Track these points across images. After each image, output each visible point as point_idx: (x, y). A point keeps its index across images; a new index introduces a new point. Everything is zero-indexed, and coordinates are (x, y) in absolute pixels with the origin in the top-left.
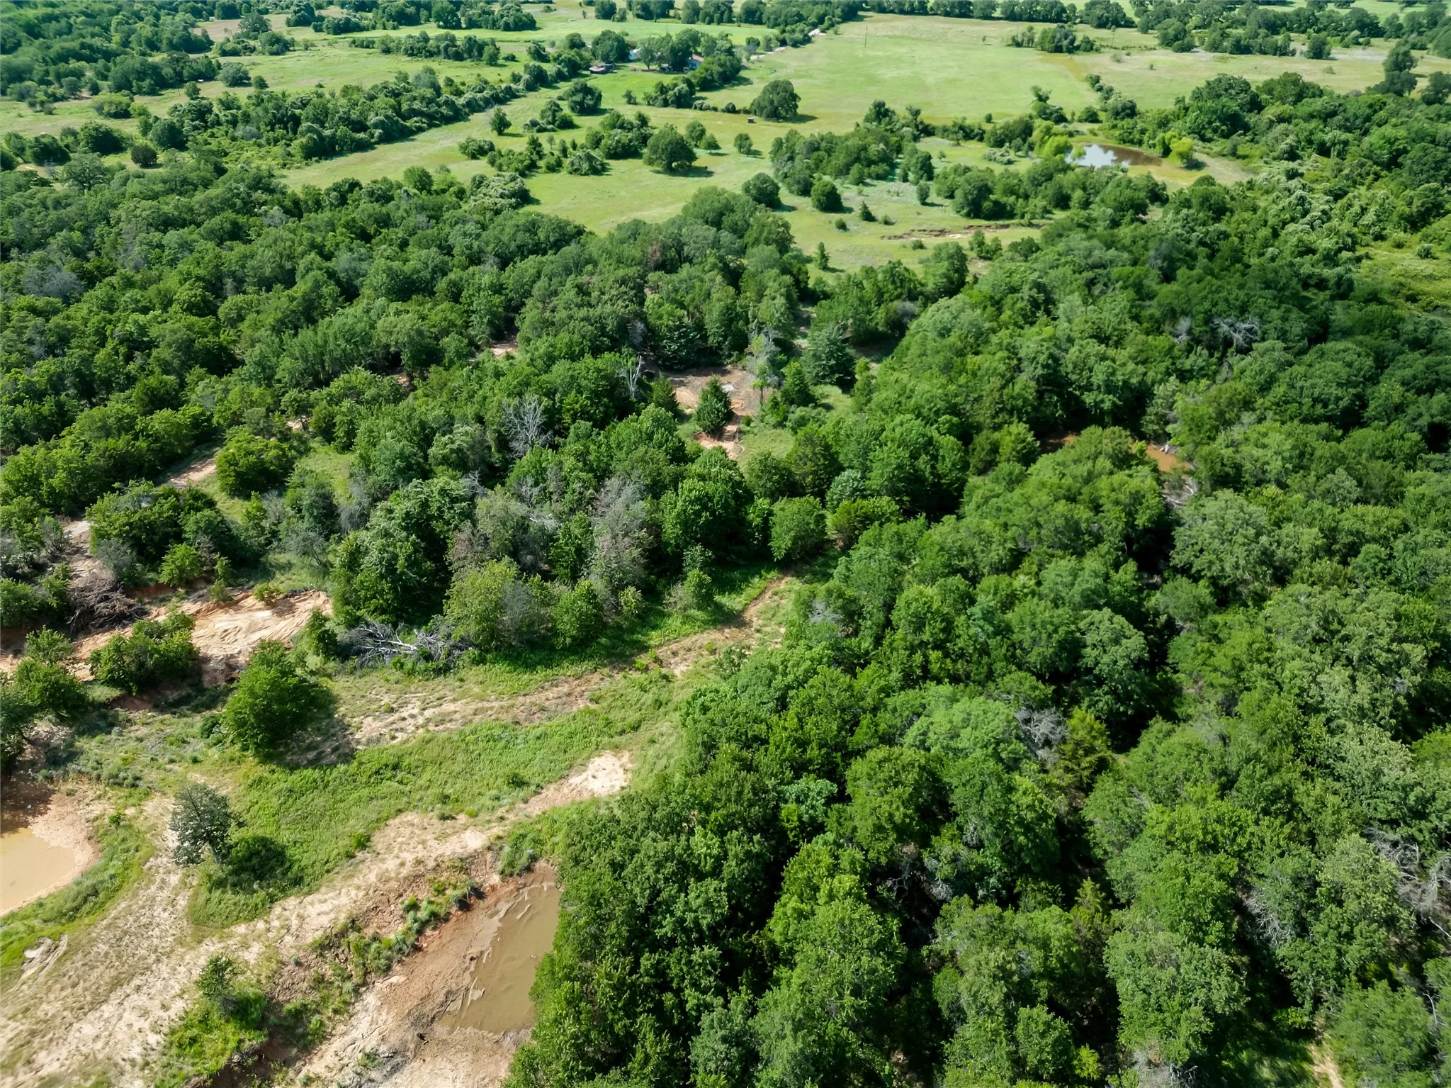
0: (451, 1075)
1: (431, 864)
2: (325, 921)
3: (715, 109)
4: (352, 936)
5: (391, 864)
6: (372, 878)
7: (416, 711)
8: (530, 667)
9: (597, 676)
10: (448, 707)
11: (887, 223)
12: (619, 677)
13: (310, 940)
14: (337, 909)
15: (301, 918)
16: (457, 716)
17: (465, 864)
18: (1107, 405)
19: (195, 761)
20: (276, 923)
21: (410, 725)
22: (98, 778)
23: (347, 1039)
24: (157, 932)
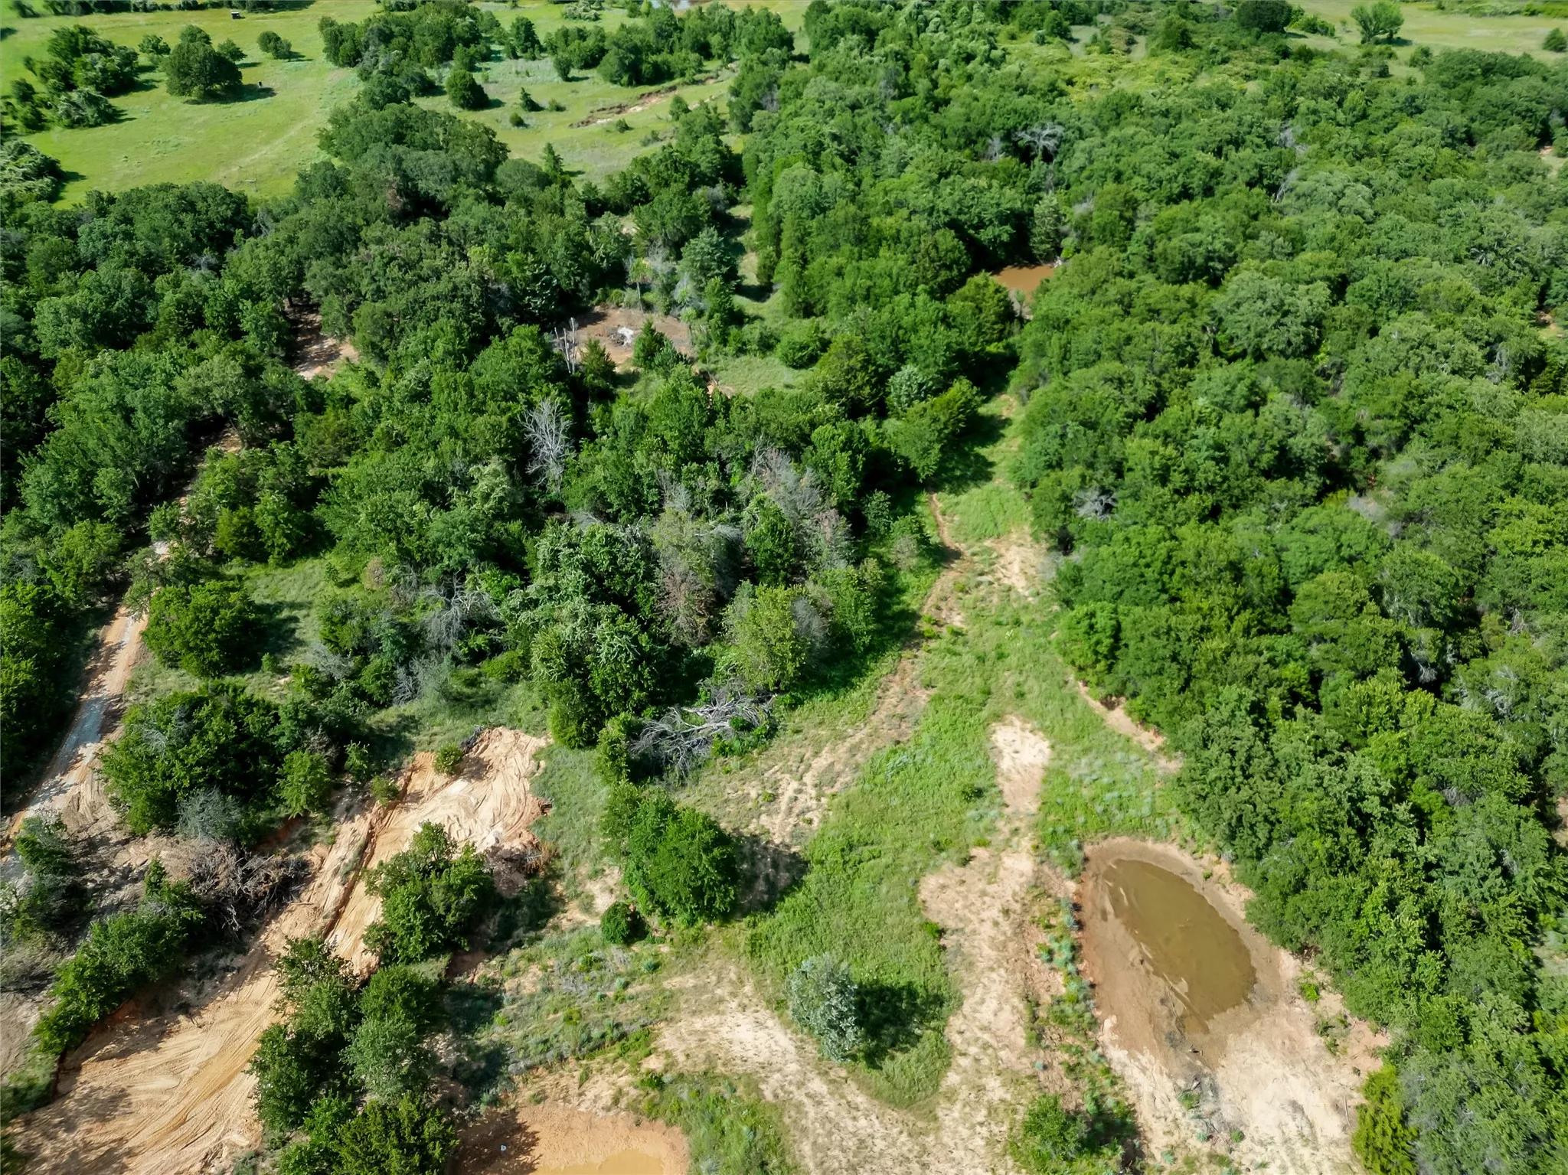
0: (1258, 1060)
1: (1017, 907)
2: (1007, 1015)
3: (167, 8)
4: (1042, 1013)
5: (987, 930)
6: (987, 951)
7: (795, 785)
8: (846, 683)
9: (905, 663)
10: (821, 762)
11: (559, 109)
12: (922, 653)
13: (1022, 1042)
14: (1002, 1000)
15: (985, 1029)
16: (838, 767)
17: (1039, 888)
18: (1005, 237)
19: (655, 967)
20: (973, 1050)
21: (807, 800)
22: (562, 1058)
23: (1145, 1099)
24: (880, 1144)
